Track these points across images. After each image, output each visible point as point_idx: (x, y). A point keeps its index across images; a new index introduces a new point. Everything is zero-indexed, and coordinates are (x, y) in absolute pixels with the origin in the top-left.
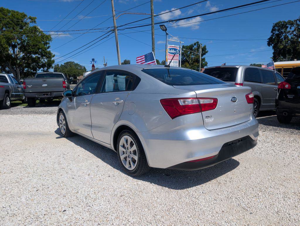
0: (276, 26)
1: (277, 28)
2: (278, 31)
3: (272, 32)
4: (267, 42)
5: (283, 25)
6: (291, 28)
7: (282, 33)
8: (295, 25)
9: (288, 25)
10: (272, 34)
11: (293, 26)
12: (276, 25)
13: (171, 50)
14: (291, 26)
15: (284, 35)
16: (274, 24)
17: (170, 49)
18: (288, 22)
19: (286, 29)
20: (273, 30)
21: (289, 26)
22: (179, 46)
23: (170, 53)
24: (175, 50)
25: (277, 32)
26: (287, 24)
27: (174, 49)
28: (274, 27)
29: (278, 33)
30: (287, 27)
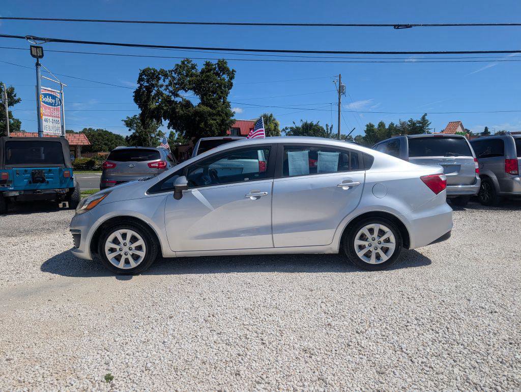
0: (145, 74)
1: (145, 78)
2: (148, 82)
3: (139, 82)
4: (133, 96)
5: (153, 74)
6: (164, 81)
7: (153, 85)
8: (169, 78)
9: (160, 76)
10: (139, 85)
11: (168, 78)
12: (144, 72)
13: (46, 97)
14: (165, 78)
15: (156, 89)
16: (141, 71)
17: (45, 95)
18: (160, 71)
19: (158, 81)
20: (140, 80)
21: (163, 78)
22: (59, 92)
23: (44, 102)
24: (54, 97)
25: (146, 84)
26: (159, 74)
27: (51, 95)
28: (141, 75)
29: (148, 85)
30: (159, 79)
